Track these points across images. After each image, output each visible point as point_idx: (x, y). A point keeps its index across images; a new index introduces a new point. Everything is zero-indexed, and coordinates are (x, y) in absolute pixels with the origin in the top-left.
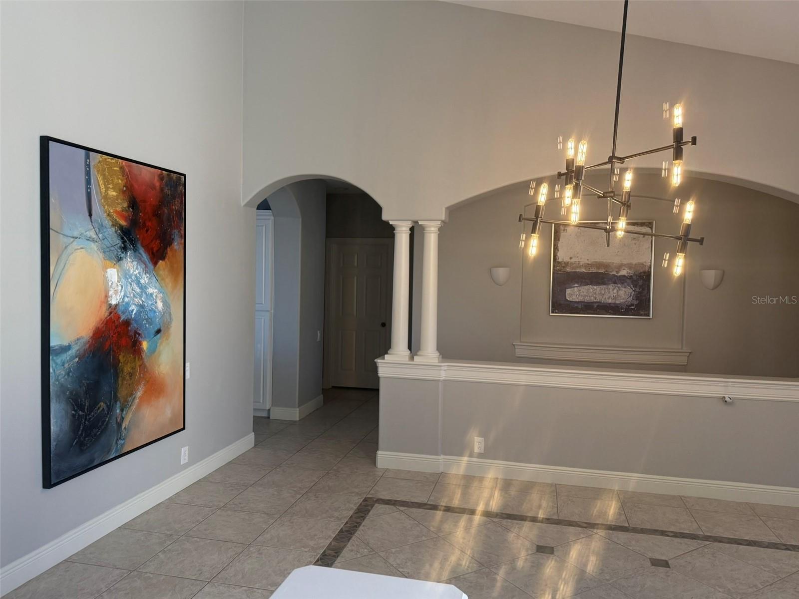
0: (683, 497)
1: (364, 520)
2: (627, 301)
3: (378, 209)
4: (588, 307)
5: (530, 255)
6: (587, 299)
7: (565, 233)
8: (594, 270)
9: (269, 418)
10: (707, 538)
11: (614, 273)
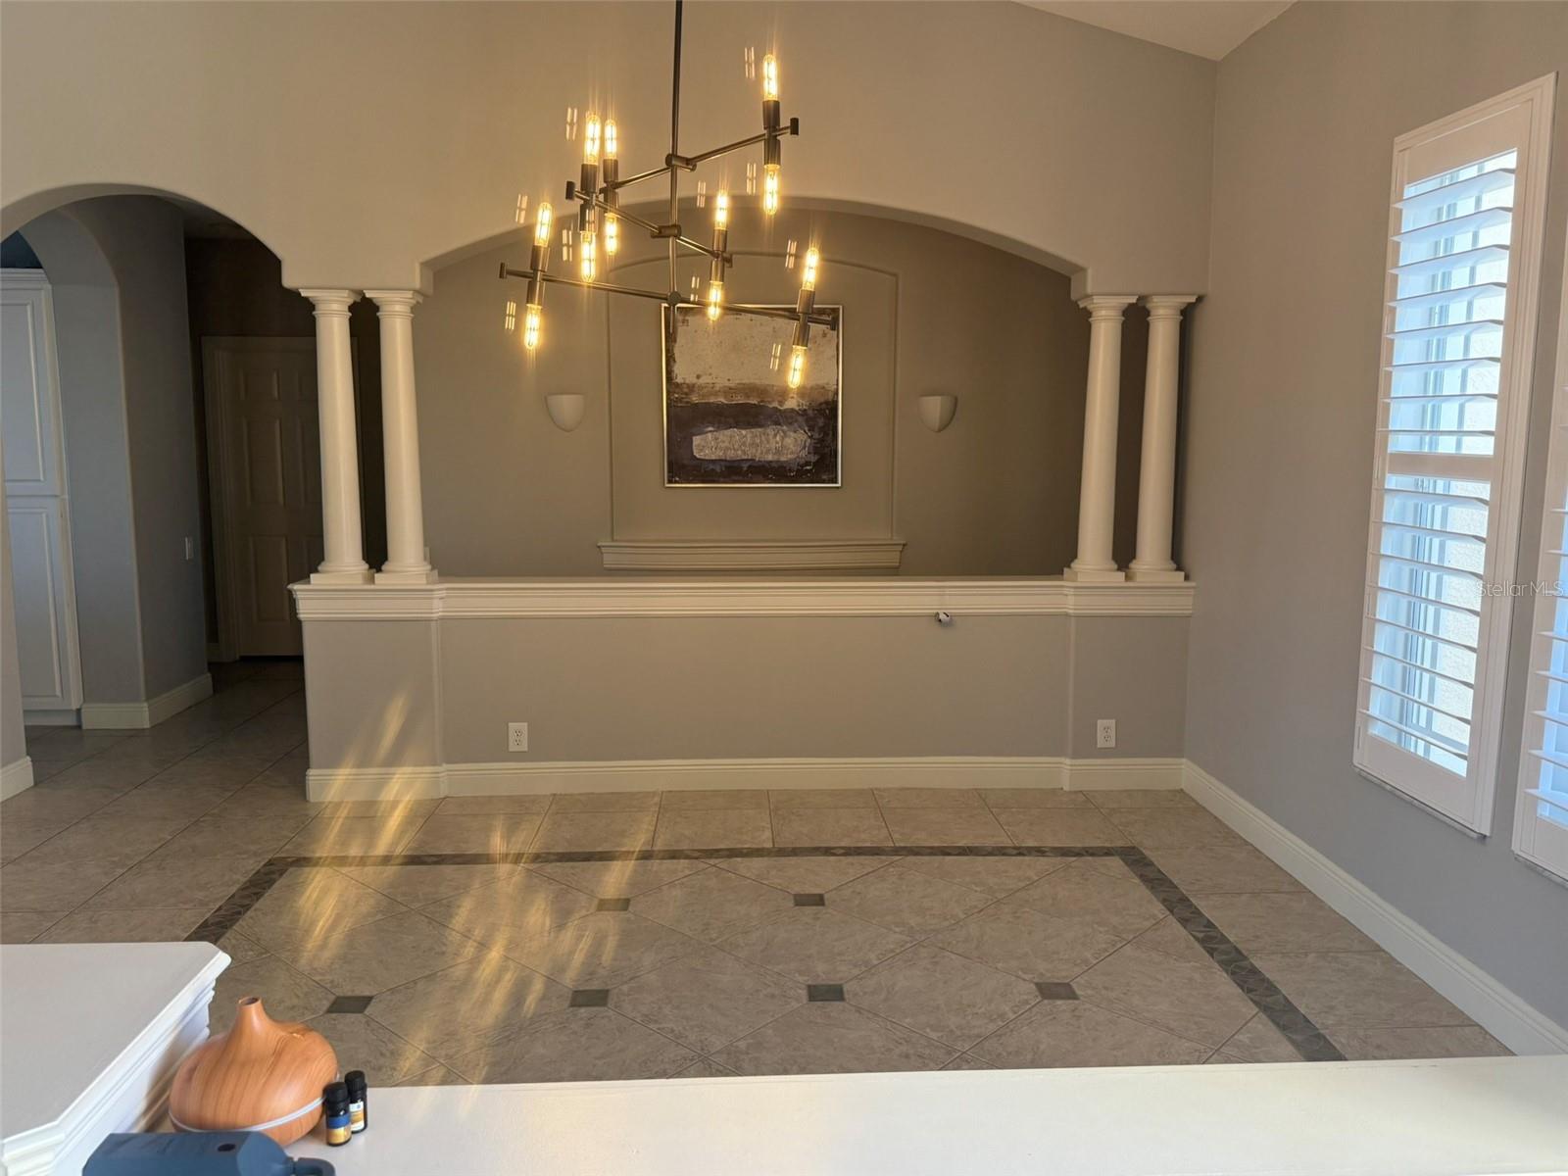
0: (876, 789)
1: (258, 899)
2: (798, 457)
3: (271, 263)
4: (734, 471)
5: (527, 346)
6: (731, 455)
7: (685, 327)
8: (741, 400)
9: (79, 727)
10: (897, 851)
11: (775, 404)
